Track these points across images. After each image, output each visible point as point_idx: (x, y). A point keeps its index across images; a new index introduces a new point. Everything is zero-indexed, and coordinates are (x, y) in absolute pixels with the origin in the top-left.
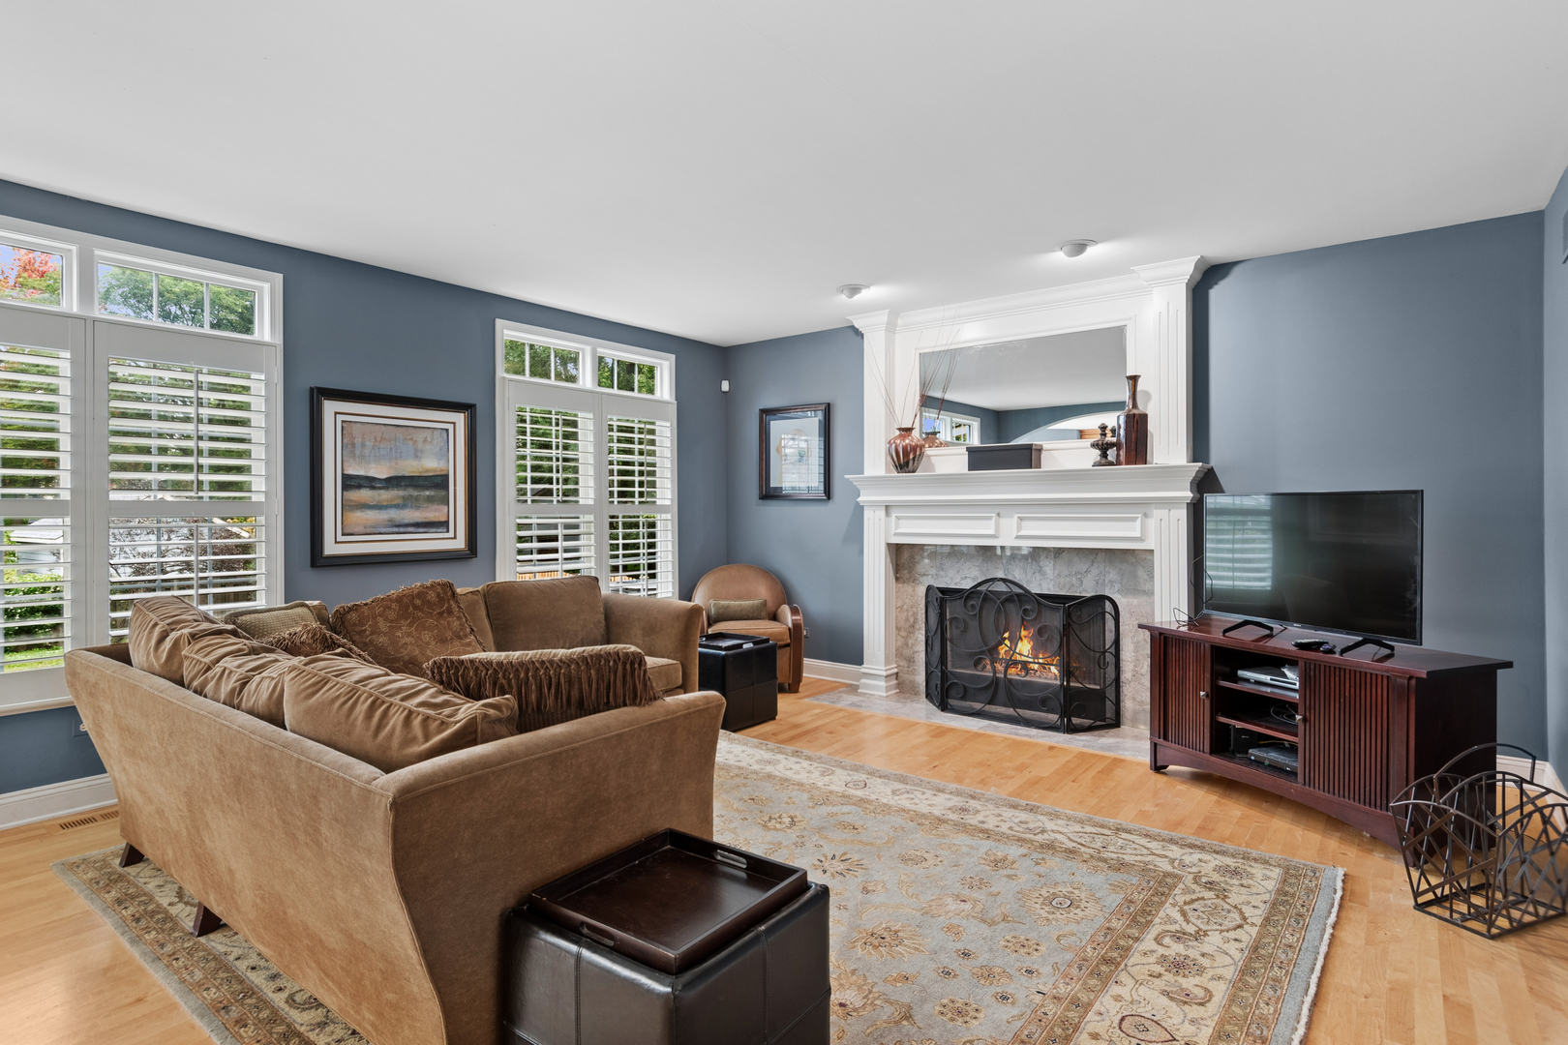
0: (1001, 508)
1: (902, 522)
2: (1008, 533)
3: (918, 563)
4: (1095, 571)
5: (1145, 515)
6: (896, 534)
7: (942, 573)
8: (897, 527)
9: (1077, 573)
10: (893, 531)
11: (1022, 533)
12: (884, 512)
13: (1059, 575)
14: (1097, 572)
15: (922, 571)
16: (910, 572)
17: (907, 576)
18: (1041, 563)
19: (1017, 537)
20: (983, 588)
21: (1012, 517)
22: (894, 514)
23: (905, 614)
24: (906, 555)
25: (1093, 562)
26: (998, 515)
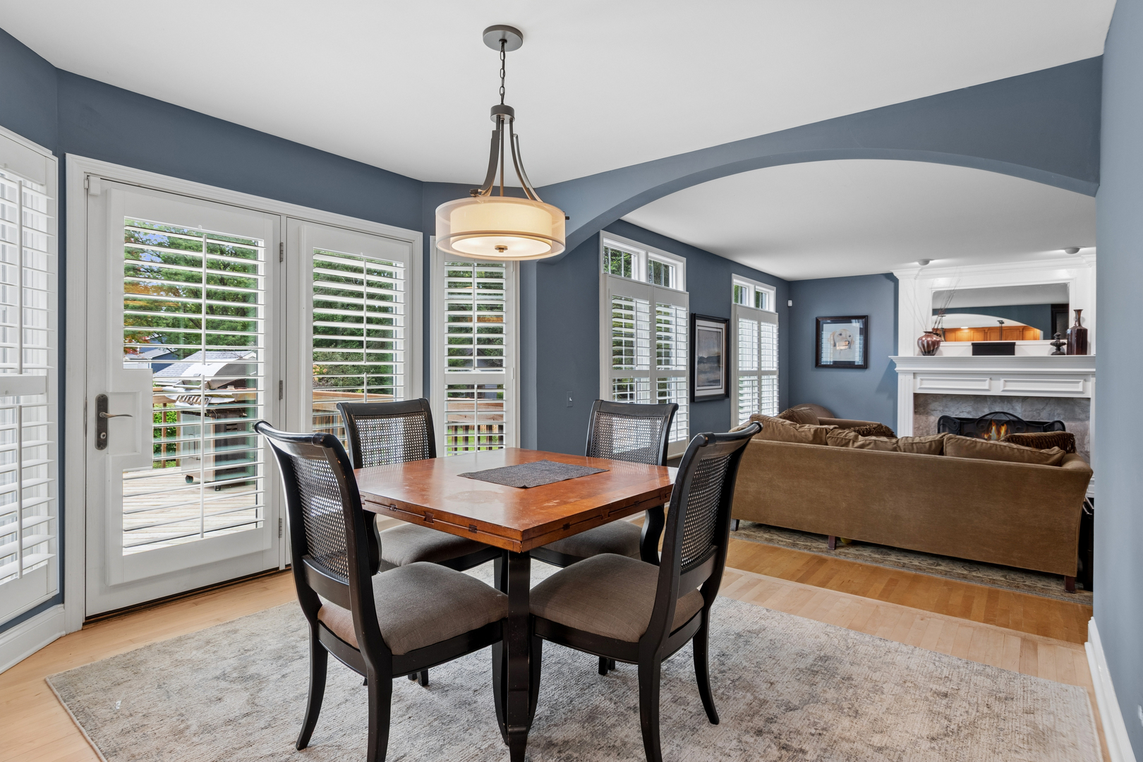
0: (993, 376)
1: (924, 382)
2: (998, 388)
3: (930, 404)
4: (1048, 409)
5: (1085, 380)
6: (920, 388)
7: (946, 409)
8: (921, 384)
9: (1036, 410)
10: (918, 386)
11: (1006, 389)
12: (912, 376)
13: (1025, 411)
14: (1050, 409)
15: (933, 408)
16: (924, 409)
17: (923, 411)
18: (1013, 405)
19: (1004, 391)
20: (989, 417)
21: (999, 380)
22: (919, 378)
23: (921, 431)
24: (922, 399)
25: (1047, 404)
26: (991, 379)
